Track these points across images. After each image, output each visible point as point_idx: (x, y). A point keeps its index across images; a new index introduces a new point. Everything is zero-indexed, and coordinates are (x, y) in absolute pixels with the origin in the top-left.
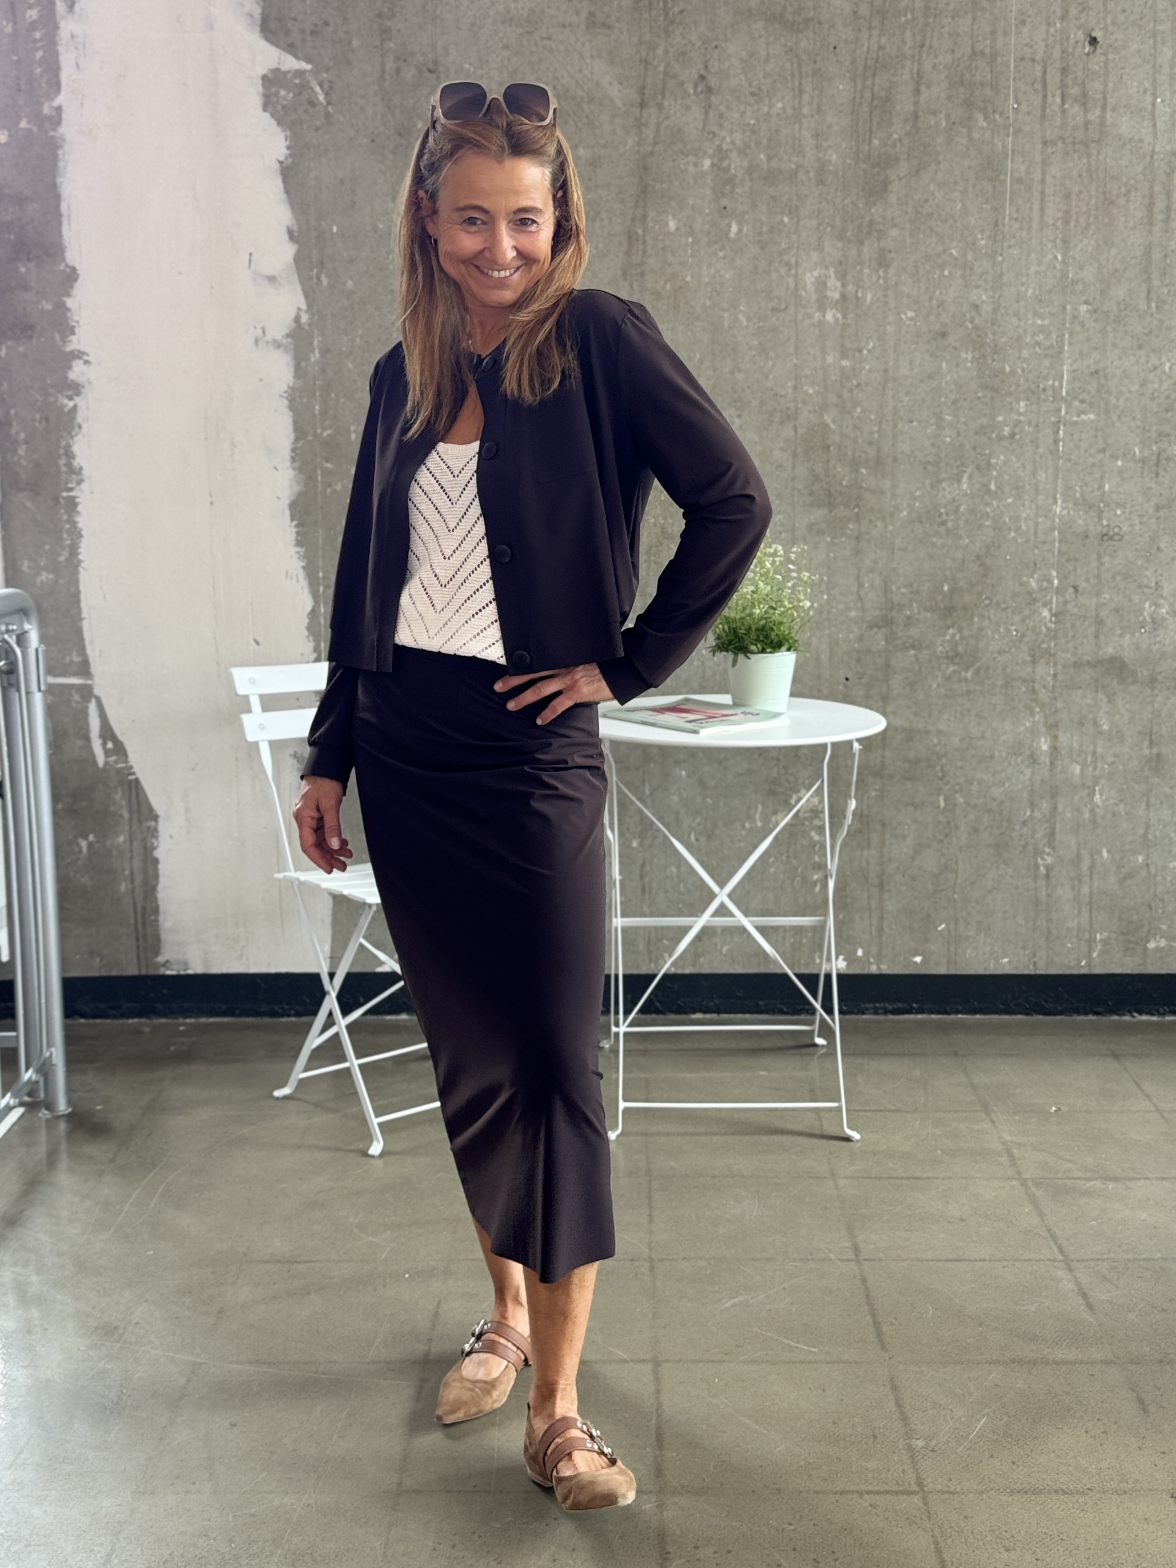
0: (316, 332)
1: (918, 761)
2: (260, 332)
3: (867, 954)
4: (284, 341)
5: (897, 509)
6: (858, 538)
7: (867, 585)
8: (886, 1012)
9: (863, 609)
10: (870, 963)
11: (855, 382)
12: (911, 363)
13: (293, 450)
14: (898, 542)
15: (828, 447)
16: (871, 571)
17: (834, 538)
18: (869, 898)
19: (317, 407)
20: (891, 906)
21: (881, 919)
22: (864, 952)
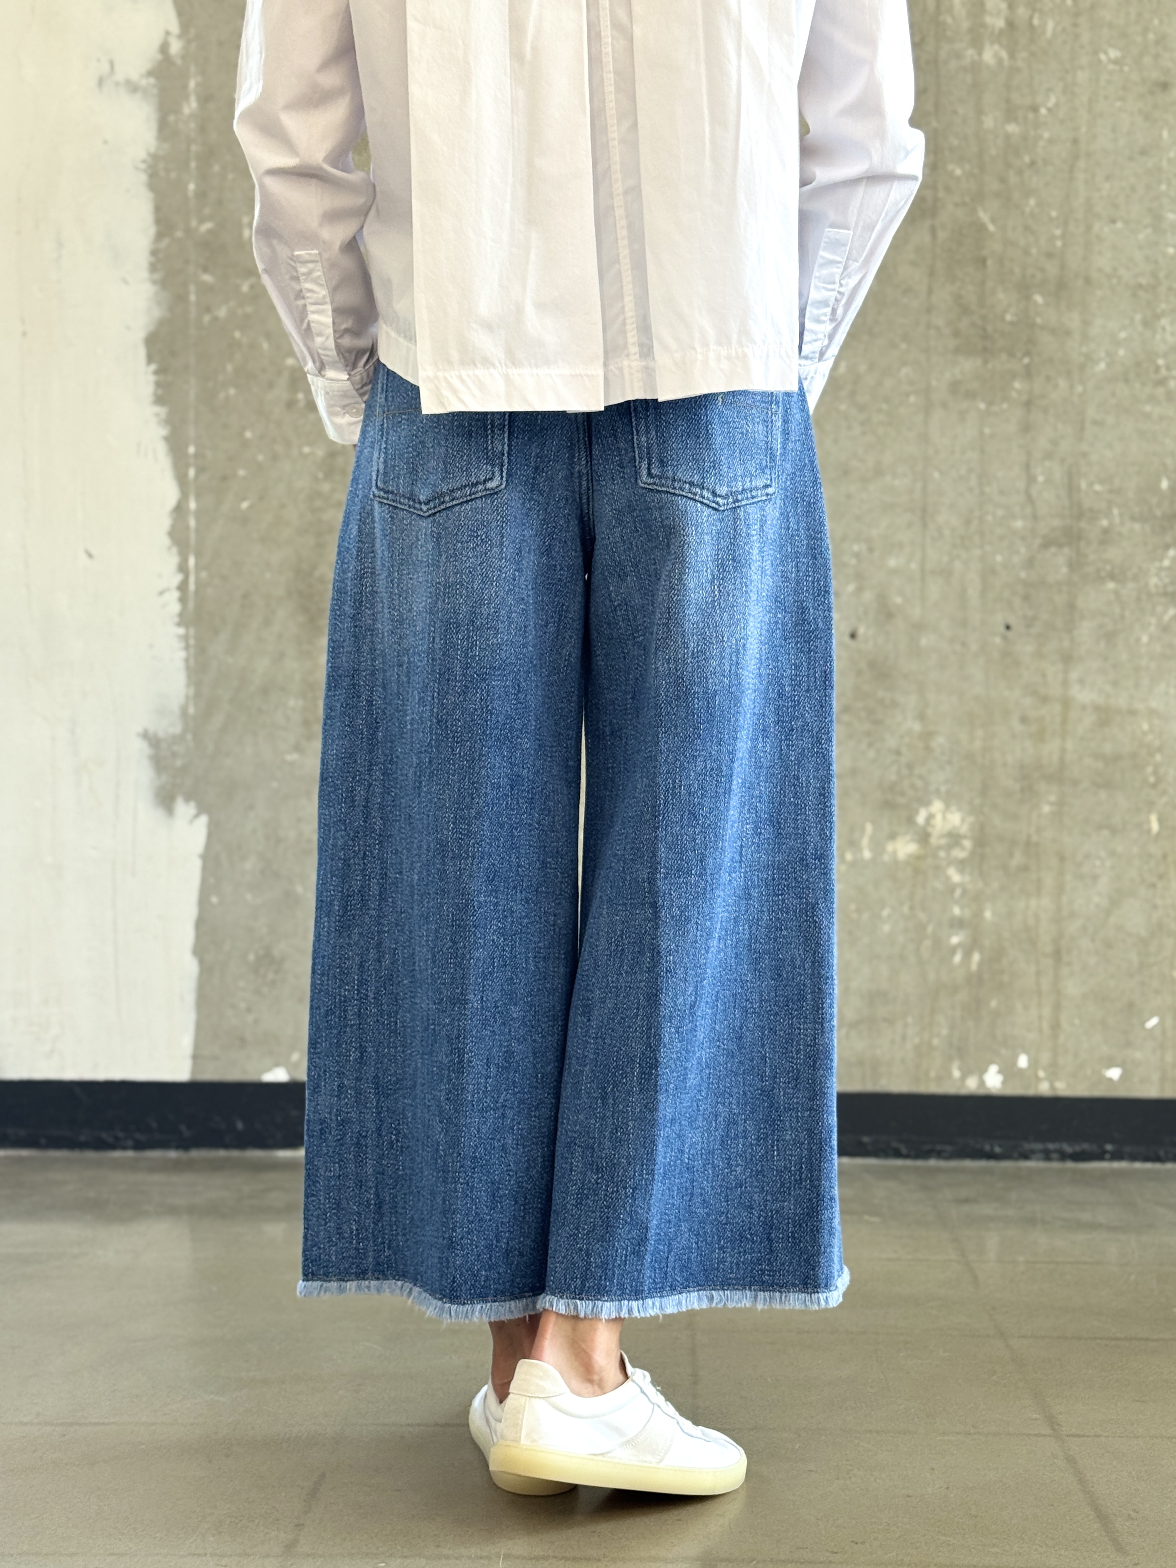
0: (193, 69)
1: (1117, 758)
2: (106, 67)
3: (1034, 1063)
4: (144, 82)
5: (1090, 359)
6: (1028, 404)
7: (1041, 479)
8: (1063, 1156)
9: (1035, 517)
10: (1038, 1079)
11: (1027, 159)
12: (1114, 130)
13: (154, 253)
14: (1091, 412)
15: (983, 261)
16: (1048, 456)
17: (990, 404)
18: (1038, 973)
19: (192, 187)
20: (1072, 988)
21: (1057, 1007)
22: (1029, 1061)
